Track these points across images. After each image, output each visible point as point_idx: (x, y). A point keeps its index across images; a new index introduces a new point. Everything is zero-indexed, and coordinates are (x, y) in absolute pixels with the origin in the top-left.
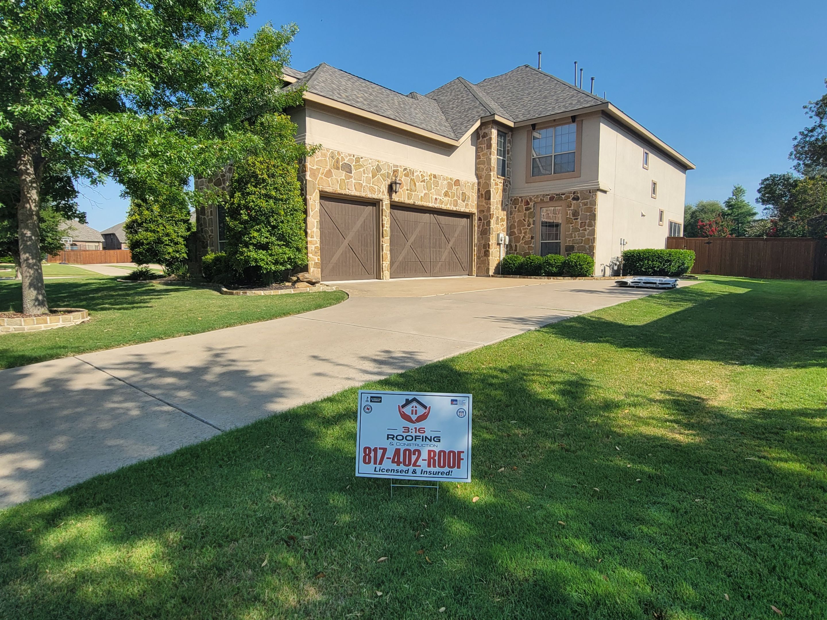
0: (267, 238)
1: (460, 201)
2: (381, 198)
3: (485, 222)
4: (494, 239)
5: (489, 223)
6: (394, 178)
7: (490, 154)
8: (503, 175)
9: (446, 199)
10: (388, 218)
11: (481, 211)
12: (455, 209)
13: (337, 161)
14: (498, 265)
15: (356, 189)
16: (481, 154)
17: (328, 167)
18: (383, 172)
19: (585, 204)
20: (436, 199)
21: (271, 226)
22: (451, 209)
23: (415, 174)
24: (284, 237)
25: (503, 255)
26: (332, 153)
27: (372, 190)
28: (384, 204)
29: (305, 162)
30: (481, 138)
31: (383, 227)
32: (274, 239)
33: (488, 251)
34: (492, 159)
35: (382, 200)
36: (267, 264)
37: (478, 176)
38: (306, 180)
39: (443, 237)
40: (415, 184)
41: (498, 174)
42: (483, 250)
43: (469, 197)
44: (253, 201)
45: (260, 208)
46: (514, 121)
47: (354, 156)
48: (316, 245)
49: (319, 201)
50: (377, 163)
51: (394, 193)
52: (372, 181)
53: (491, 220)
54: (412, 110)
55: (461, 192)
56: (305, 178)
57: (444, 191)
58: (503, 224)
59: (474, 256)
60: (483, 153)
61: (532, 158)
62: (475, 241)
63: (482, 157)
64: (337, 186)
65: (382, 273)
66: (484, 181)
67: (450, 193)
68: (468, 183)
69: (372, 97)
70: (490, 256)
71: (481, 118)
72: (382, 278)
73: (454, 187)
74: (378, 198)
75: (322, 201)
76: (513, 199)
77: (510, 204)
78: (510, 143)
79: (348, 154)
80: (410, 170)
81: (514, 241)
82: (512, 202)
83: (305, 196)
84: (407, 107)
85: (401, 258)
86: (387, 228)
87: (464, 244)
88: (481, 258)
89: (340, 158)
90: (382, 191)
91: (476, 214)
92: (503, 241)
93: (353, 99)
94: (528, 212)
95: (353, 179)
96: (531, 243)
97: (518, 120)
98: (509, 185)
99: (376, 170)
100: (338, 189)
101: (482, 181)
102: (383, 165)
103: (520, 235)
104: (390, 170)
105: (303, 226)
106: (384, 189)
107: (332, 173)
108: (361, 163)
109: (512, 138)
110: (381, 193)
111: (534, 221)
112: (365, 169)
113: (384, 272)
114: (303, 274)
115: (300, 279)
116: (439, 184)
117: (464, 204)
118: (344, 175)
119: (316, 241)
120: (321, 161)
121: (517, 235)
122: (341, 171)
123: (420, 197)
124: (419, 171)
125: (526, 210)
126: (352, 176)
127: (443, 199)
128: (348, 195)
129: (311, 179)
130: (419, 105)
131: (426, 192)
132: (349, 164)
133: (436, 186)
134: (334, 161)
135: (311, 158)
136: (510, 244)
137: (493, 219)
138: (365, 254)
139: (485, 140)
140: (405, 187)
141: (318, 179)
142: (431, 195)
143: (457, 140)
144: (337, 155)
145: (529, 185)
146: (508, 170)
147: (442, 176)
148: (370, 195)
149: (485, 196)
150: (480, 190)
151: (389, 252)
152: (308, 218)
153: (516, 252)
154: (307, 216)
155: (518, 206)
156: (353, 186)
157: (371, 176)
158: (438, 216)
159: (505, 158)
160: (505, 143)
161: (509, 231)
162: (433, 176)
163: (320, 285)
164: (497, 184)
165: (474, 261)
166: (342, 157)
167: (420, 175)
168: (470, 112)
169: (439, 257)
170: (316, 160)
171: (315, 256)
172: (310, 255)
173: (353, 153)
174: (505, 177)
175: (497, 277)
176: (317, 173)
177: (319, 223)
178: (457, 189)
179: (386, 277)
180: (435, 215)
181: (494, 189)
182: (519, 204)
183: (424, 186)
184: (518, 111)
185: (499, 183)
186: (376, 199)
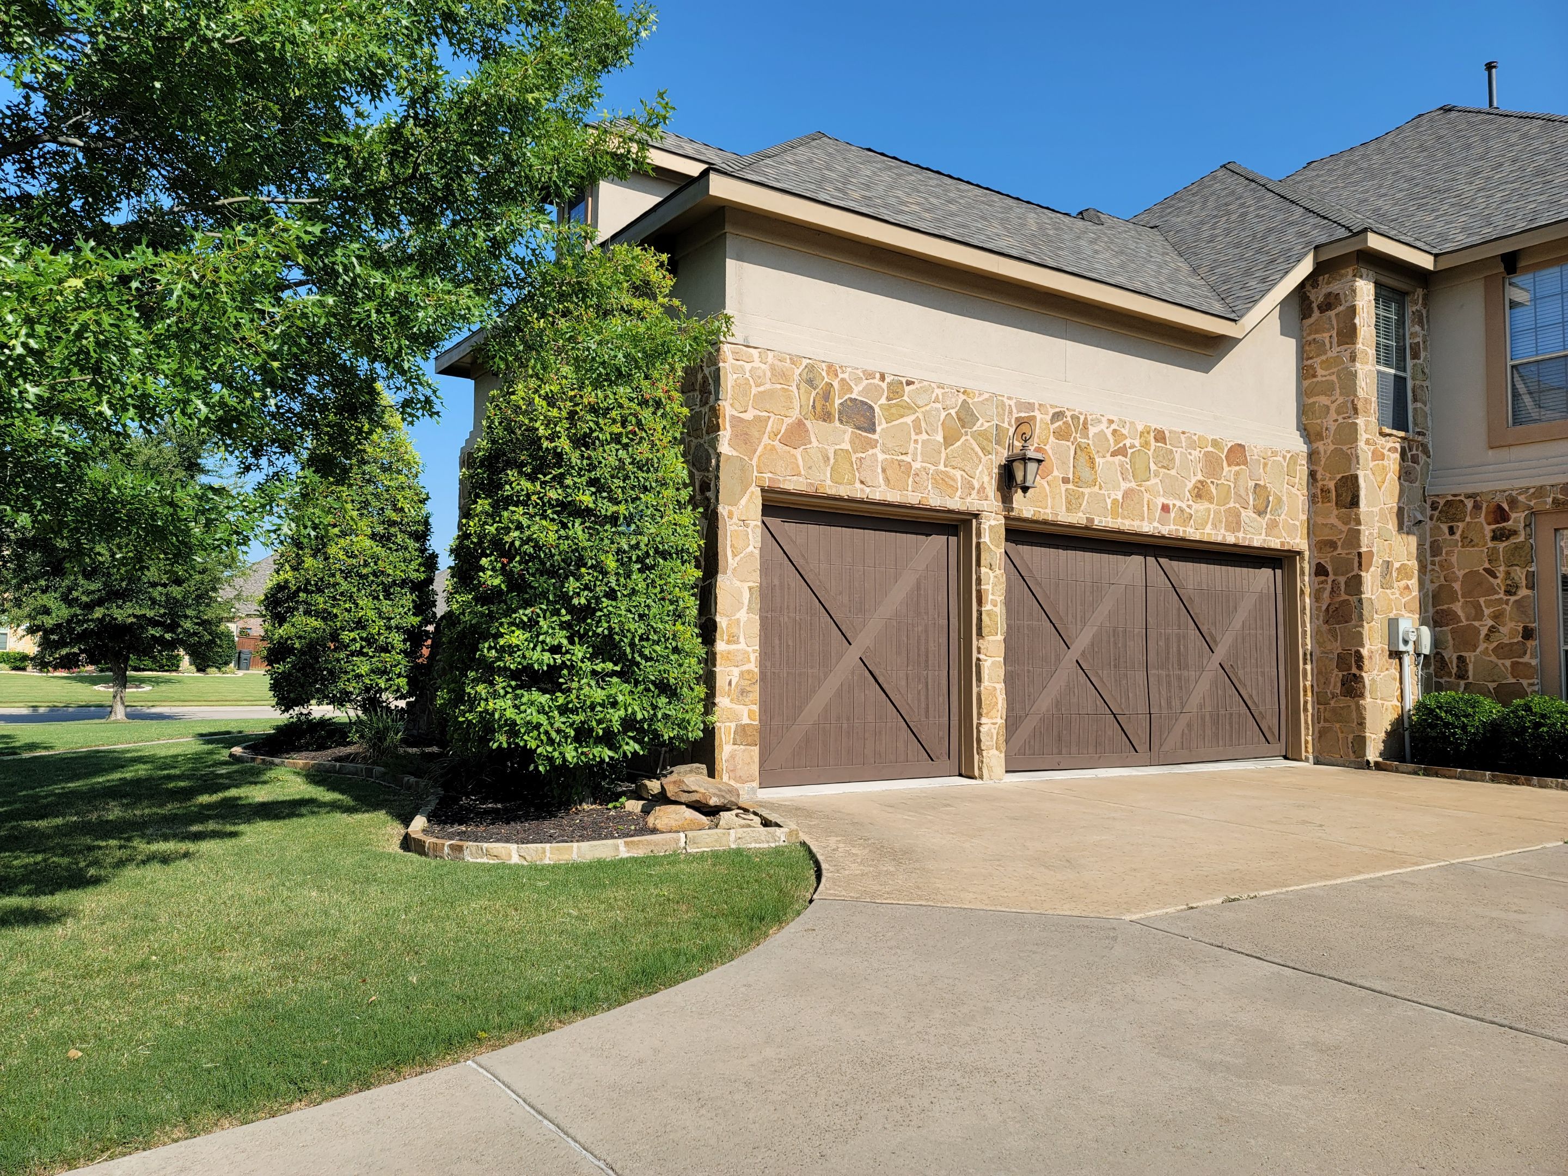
0: (555, 650)
1: (1248, 515)
2: (973, 509)
3: (1342, 580)
4: (1377, 636)
5: (1355, 584)
6: (1018, 444)
7: (1353, 359)
8: (1400, 422)
9: (1200, 507)
10: (1000, 572)
11: (1322, 544)
12: (1231, 539)
13: (827, 395)
14: (1398, 724)
15: (887, 480)
16: (1317, 362)
17: (795, 414)
18: (981, 425)
20: (1165, 508)
21: (571, 610)
22: (1219, 539)
23: (1092, 431)
24: (616, 646)
25: (1413, 694)
26: (810, 368)
27: (943, 482)
28: (985, 526)
29: (717, 399)
30: (1316, 314)
31: (980, 602)
32: (579, 651)
33: (1358, 679)
34: (1360, 375)
35: (977, 516)
36: (551, 741)
37: (1308, 432)
38: (719, 455)
39: (1193, 631)
40: (1092, 460)
41: (1381, 422)
42: (1336, 676)
43: (1279, 500)
44: (519, 527)
45: (538, 547)
46: (1435, 251)
47: (883, 378)
48: (745, 668)
49: (759, 523)
50: (962, 397)
51: (1019, 491)
52: (943, 456)
53: (1363, 574)
54: (1083, 243)
55: (1251, 484)
56: (715, 449)
57: (1194, 481)
58: (1407, 587)
59: (1305, 695)
60: (1324, 358)
61: (1510, 363)
62: (1307, 642)
63: (1320, 372)
64: (825, 474)
65: (976, 757)
66: (1332, 447)
67: (1213, 488)
68: (1275, 454)
69: (953, 208)
70: (1367, 694)
71: (1316, 248)
72: (977, 773)
73: (1226, 468)
74: (963, 508)
75: (769, 520)
76: (1442, 502)
77: (1431, 519)
78: (1421, 323)
79: (864, 372)
80: (1072, 417)
81: (1451, 642)
82: (1436, 513)
83: (712, 506)
84: (1066, 236)
85: (1044, 703)
86: (995, 606)
87: (1266, 651)
88: (1332, 703)
89: (836, 384)
90: (977, 486)
91: (1307, 554)
92: (1411, 645)
93: (886, 206)
94: (1504, 544)
95: (877, 451)
96: (1525, 653)
97: (1448, 247)
98: (1424, 457)
99: (959, 419)
100: (829, 482)
101: (1325, 447)
102: (982, 402)
103: (1476, 624)
104: (1006, 420)
105: (691, 605)
106: (986, 479)
107: (807, 431)
108: (905, 398)
109: (1425, 305)
110: (974, 493)
111: (1531, 576)
112: (921, 417)
113: (985, 753)
114: (686, 773)
115: (669, 795)
116: (1173, 459)
117: (1263, 521)
118: (847, 437)
119: (746, 652)
120: (770, 394)
121: (1465, 623)
122: (837, 423)
123: (1109, 501)
124: (1104, 420)
125: (1494, 538)
126: (877, 441)
127: (1189, 507)
128: (862, 502)
129: (735, 454)
130: (1105, 234)
131: (1128, 485)
132: (866, 404)
133: (1163, 467)
134: (814, 393)
135: (739, 386)
136: (1438, 653)
137: (1372, 569)
138: (919, 693)
139: (1330, 318)
140: (1056, 473)
141: (758, 453)
142: (1146, 496)
143: (1235, 321)
144: (824, 374)
145: (1503, 454)
146: (1415, 409)
147: (1183, 433)
148: (936, 500)
149: (1337, 496)
150: (1319, 476)
151: (1001, 686)
152: (720, 577)
153: (1462, 683)
154: (717, 572)
155: (1461, 525)
156: (880, 470)
157: (942, 440)
158: (1174, 563)
159: (1405, 371)
160: (1404, 323)
161: (1431, 610)
162: (1152, 434)
163: (737, 815)
164: (1378, 456)
165: (1306, 710)
166: (843, 380)
167: (1109, 433)
168: (1271, 238)
169: (1181, 698)
170: (754, 390)
171: (739, 702)
172: (722, 700)
173: (877, 366)
174: (1407, 431)
175: (1397, 771)
176: (756, 434)
177: (756, 594)
178: (1237, 474)
179: (990, 769)
180: (1161, 560)
181: (1369, 472)
182: (1468, 519)
183: (1122, 466)
184: (1442, 224)
185: (1385, 452)
186: (959, 513)
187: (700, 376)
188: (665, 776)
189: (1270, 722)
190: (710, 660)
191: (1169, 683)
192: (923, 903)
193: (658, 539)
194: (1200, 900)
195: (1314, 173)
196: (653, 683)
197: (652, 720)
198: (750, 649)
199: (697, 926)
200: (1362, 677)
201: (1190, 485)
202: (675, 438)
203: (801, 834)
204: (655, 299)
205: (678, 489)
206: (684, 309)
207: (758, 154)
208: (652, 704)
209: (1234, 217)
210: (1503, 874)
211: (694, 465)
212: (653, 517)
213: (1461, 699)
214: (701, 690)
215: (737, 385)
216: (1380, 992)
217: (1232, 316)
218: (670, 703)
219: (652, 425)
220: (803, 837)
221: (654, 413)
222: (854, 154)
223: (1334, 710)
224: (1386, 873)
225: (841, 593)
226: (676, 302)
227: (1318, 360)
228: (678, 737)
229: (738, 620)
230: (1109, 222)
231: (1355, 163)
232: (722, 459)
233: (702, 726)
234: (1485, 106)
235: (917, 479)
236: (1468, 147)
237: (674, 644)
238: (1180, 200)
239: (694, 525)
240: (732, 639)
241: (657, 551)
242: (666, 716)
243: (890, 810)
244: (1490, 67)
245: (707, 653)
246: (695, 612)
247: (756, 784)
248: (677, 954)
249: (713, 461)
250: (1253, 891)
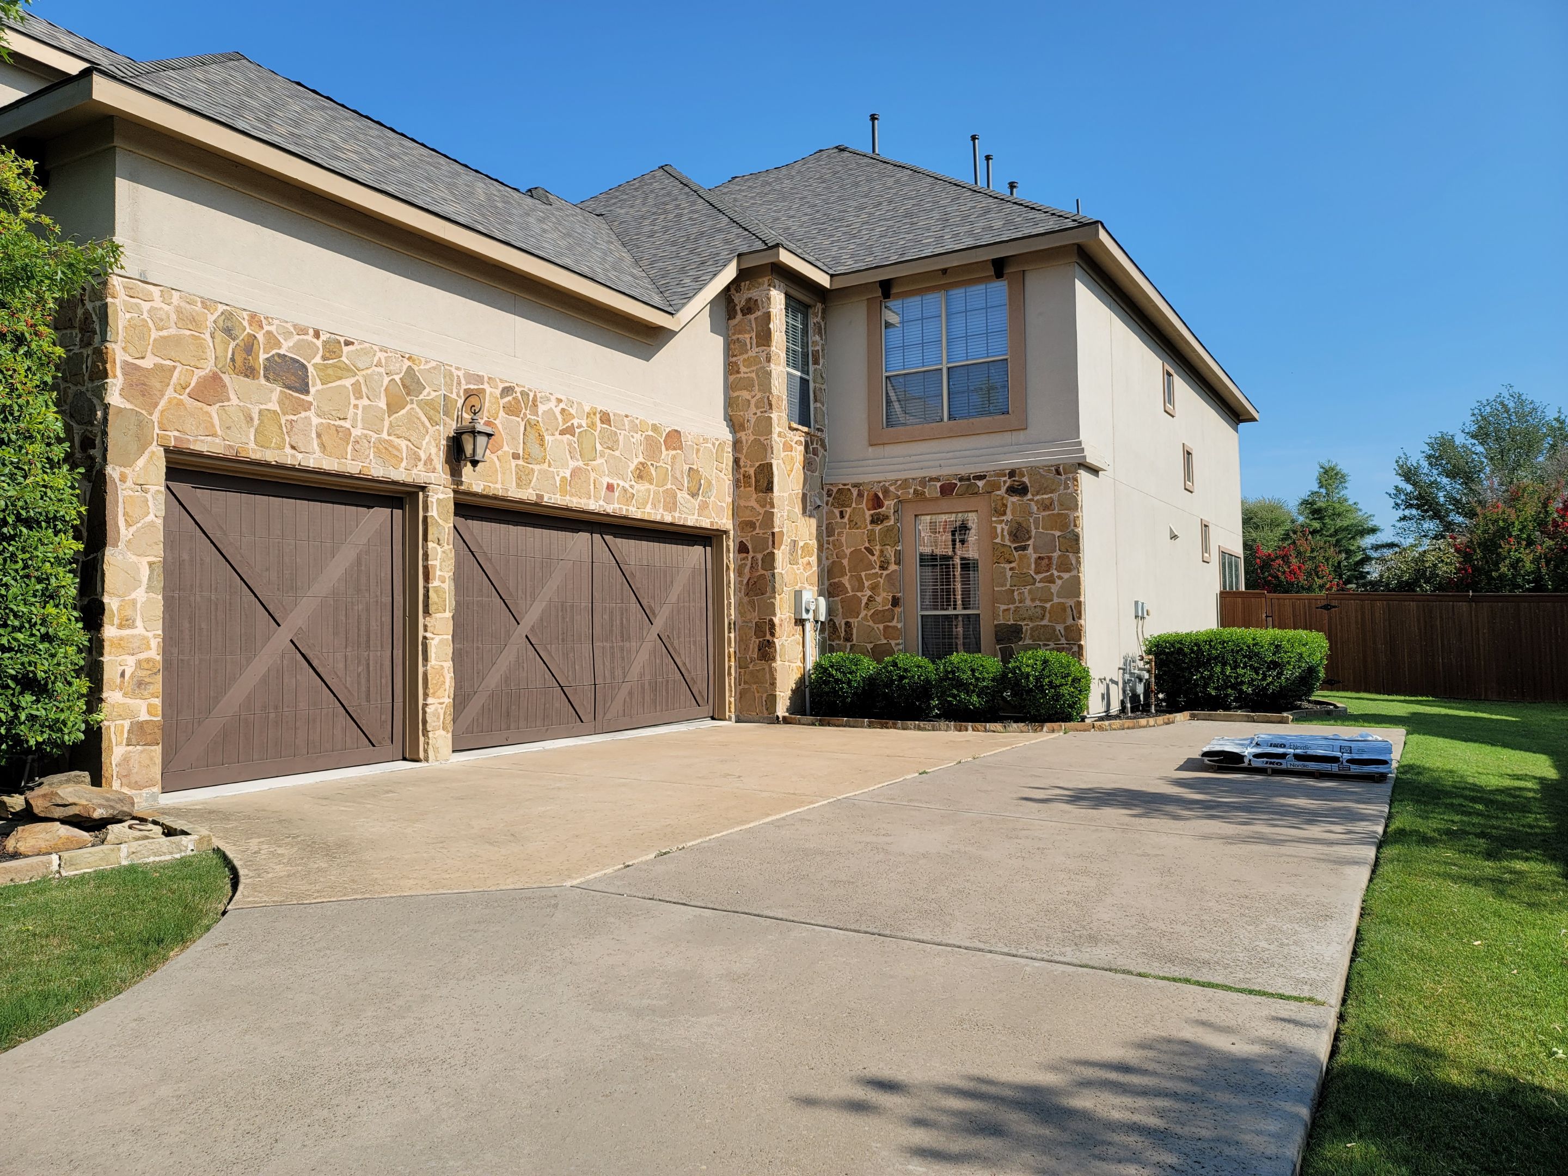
1: (682, 496)
2: (420, 481)
3: (759, 556)
4: (786, 606)
5: (769, 560)
6: (467, 416)
7: (768, 360)
8: (804, 420)
9: (641, 488)
10: (448, 547)
11: (745, 525)
12: (668, 519)
13: (249, 347)
14: (801, 682)
15: (323, 446)
16: (740, 359)
17: (209, 366)
18: (428, 394)
19: (1047, 506)
20: (610, 487)
22: (658, 518)
23: (542, 408)
25: (812, 656)
26: (228, 316)
27: (387, 452)
28: (433, 499)
29: (104, 340)
30: (739, 316)
31: (427, 579)
33: (771, 644)
34: (774, 374)
35: (423, 488)
37: (734, 424)
38: (106, 407)
39: (634, 606)
40: (541, 438)
41: (790, 419)
42: (754, 642)
43: (709, 483)
46: (831, 272)
47: (317, 334)
48: (142, 656)
49: (163, 489)
50: (409, 363)
51: (469, 464)
52: (386, 424)
53: (776, 551)
54: (532, 220)
55: (686, 467)
56: (102, 399)
57: (636, 462)
58: (809, 563)
59: (729, 661)
60: (745, 356)
61: (885, 374)
62: (731, 613)
63: (743, 369)
64: (248, 436)
65: (422, 739)
66: (752, 438)
67: (653, 470)
68: (706, 440)
69: (396, 163)
70: (778, 657)
71: (739, 255)
72: (422, 755)
73: (664, 452)
74: (409, 480)
75: (176, 486)
76: (835, 490)
77: (827, 504)
78: (820, 333)
79: (295, 326)
80: (522, 393)
81: (841, 610)
82: (831, 499)
83: (97, 467)
84: (515, 211)
85: (493, 680)
86: (443, 582)
87: (698, 622)
88: (751, 666)
89: (260, 336)
90: (423, 457)
91: (732, 533)
92: (811, 612)
93: (319, 148)
94: (880, 527)
95: (311, 414)
96: (893, 619)
97: (841, 269)
98: (822, 451)
99: (404, 385)
100: (252, 445)
101: (747, 437)
102: (429, 370)
103: (859, 594)
104: (455, 390)
105: (69, 585)
106: (433, 450)
107: (225, 386)
108: (344, 359)
109: (823, 318)
110: (421, 464)
111: (898, 553)
112: (362, 381)
113: (430, 735)
114: (61, 783)
115: (36, 811)
116: (618, 441)
117: (696, 503)
118: (275, 396)
119: (145, 638)
120: (177, 341)
121: (851, 593)
122: (263, 381)
123: (558, 479)
124: (553, 398)
125: (872, 522)
126: (311, 404)
127: (631, 487)
128: (293, 469)
129: (129, 406)
130: (553, 214)
131: (576, 464)
132: (298, 361)
133: (608, 448)
134: (232, 345)
135: (134, 327)
136: (831, 620)
137: (783, 547)
138: (359, 675)
139: (750, 321)
140: (506, 448)
141: (159, 407)
142: (593, 475)
143: (672, 314)
144: (245, 323)
145: (879, 450)
146: (815, 408)
147: (627, 416)
148: (378, 470)
149: (756, 482)
150: (742, 464)
151: (449, 665)
152: (109, 552)
153: (848, 644)
154: (105, 544)
155: (849, 510)
156: (314, 435)
157: (385, 407)
158: (619, 540)
159: (808, 374)
160: (807, 332)
161: (826, 583)
162: (598, 416)
163: (130, 827)
164: (788, 447)
165: (730, 674)
166: (269, 332)
167: (557, 411)
168: (703, 241)
169: (623, 668)
170: (154, 334)
171: (133, 695)
172: (111, 695)
173: (312, 322)
174: (809, 427)
175: (800, 724)
176: (158, 385)
177: (159, 570)
178: (674, 457)
179: (436, 750)
180: (606, 537)
181: (781, 461)
182: (854, 505)
183: (570, 445)
184: (836, 249)
185: (793, 444)
186: (404, 484)
187: (80, 312)
188: (32, 789)
189: (700, 686)
190: (95, 648)
191: (612, 654)
192: (359, 897)
193: (20, 504)
194: (635, 858)
195: (738, 188)
196: (14, 678)
197: (11, 722)
198: (150, 634)
199: (73, 960)
200: (774, 643)
201: (632, 467)
202: (45, 383)
203: (214, 840)
204: (16, 213)
205: (49, 445)
206: (58, 229)
207: (159, 63)
208: (12, 704)
209: (671, 216)
210: (876, 804)
211: (72, 416)
212: (12, 476)
213: (848, 658)
214: (82, 685)
215: (131, 326)
216: (781, 919)
217: (670, 309)
218: (38, 701)
219: (10, 365)
220: (217, 843)
221: (14, 350)
222: (279, 85)
223: (752, 672)
224: (789, 813)
225: (268, 569)
226: (46, 220)
227: (741, 358)
228: (49, 741)
229: (134, 602)
230: (557, 203)
231: (770, 184)
232: (111, 411)
233: (83, 727)
234: (869, 151)
235: (357, 447)
236: (856, 184)
237: (43, 630)
238: (624, 192)
239: (72, 487)
240: (126, 623)
241: (18, 517)
242: (32, 718)
243: (324, 802)
244: (873, 118)
245: (90, 640)
246: (73, 592)
247: (157, 789)
248: (45, 997)
249: (99, 413)
250: (682, 842)
